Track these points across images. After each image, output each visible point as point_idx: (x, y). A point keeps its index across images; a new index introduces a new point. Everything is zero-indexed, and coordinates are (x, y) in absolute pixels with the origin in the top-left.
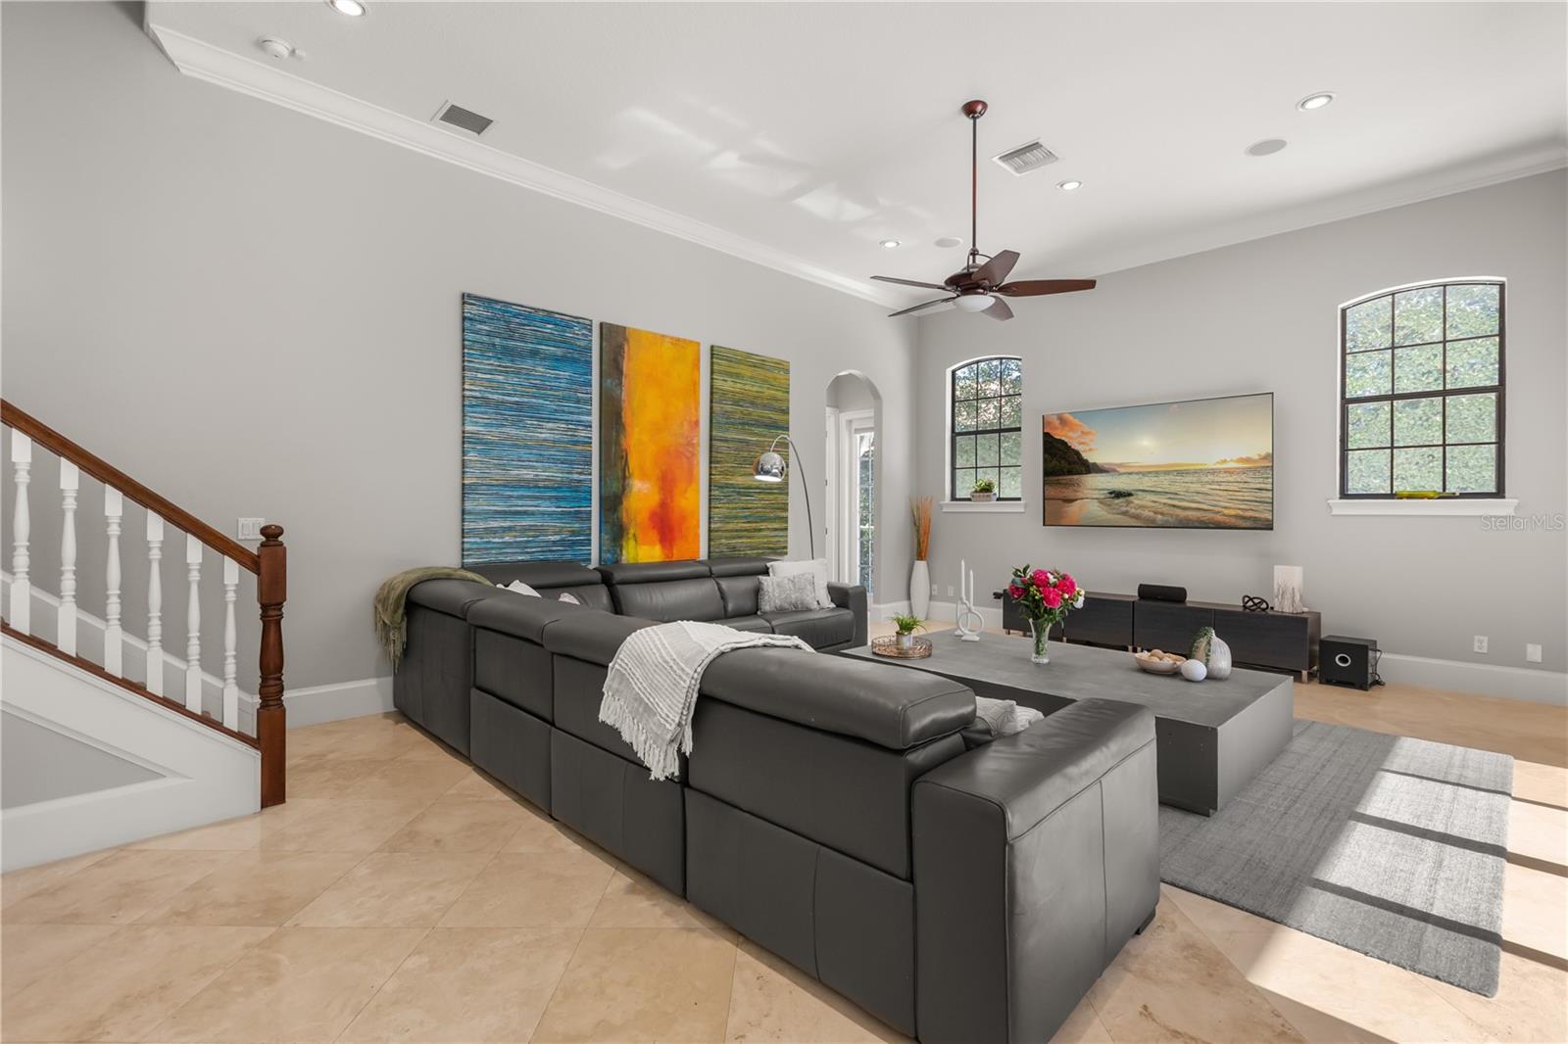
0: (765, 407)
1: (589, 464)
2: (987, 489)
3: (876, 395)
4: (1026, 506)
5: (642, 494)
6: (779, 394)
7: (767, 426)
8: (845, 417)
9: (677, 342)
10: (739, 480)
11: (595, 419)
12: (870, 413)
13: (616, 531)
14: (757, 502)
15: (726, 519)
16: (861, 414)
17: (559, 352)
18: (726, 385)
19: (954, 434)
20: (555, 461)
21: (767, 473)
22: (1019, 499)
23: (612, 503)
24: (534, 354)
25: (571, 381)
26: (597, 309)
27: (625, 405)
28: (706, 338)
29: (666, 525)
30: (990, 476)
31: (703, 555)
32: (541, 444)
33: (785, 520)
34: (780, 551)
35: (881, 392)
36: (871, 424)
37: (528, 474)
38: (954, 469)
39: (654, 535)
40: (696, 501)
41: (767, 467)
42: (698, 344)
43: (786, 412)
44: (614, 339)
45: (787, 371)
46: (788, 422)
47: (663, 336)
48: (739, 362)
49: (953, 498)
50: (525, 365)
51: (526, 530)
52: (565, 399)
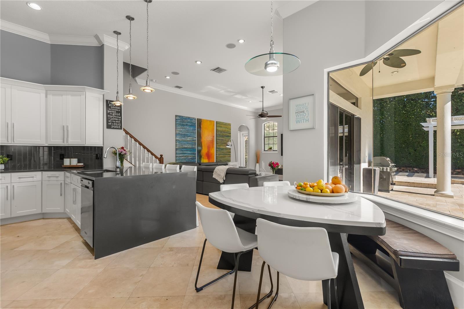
0: (226, 133)
1: (196, 144)
2: (271, 148)
3: (248, 129)
4: (278, 152)
5: (204, 151)
6: (229, 130)
7: (227, 136)
8: (242, 133)
9: (210, 121)
10: (222, 147)
11: (196, 136)
12: (247, 132)
13: (200, 157)
14: (225, 151)
15: (219, 154)
16: (245, 133)
17: (191, 124)
18: (219, 129)
19: (264, 137)
20: (190, 144)
21: (229, 146)
22: (277, 151)
23: (199, 152)
24: (187, 125)
25: (193, 129)
26: (197, 117)
27: (201, 133)
28: (215, 119)
29: (209, 156)
30: (271, 146)
31: (215, 161)
32: (188, 141)
33: (230, 155)
34: (229, 161)
35: (249, 129)
36: (247, 135)
37: (186, 146)
38: (264, 144)
39: (206, 157)
40: (214, 151)
41: (229, 145)
42: (214, 121)
43: (230, 133)
44: (200, 121)
45: (230, 125)
46: (231, 135)
47: (208, 120)
48: (222, 124)
49: (264, 150)
50: (185, 127)
51: (185, 156)
52: (192, 133)
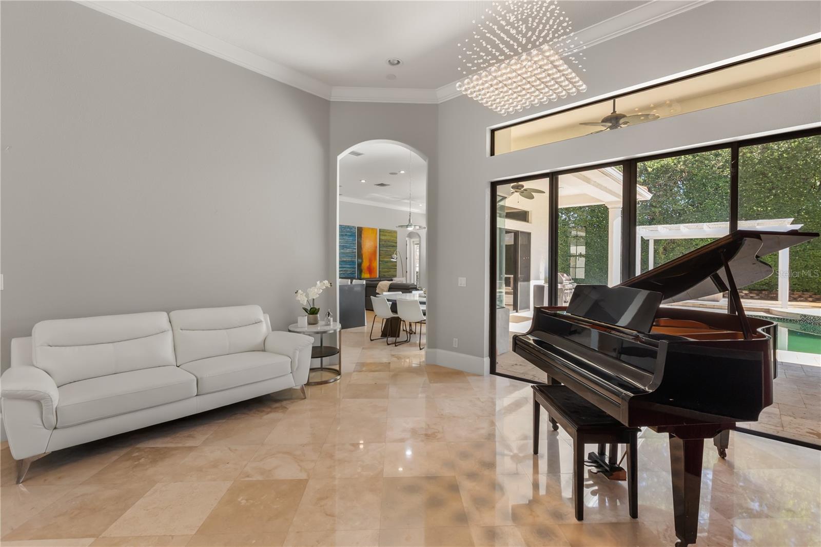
0: (391, 242)
1: (355, 257)
3: (419, 236)
5: (365, 264)
6: (395, 239)
7: (392, 247)
9: (373, 229)
10: (386, 260)
11: (356, 247)
12: (418, 240)
13: (360, 271)
14: (389, 264)
15: (383, 268)
16: (416, 240)
17: (350, 234)
18: (383, 238)
20: (350, 256)
21: (394, 259)
23: (360, 265)
24: (346, 235)
25: (353, 240)
26: (357, 225)
27: (362, 244)
28: (378, 227)
29: (370, 270)
31: (378, 277)
32: (347, 253)
33: (396, 269)
34: (395, 276)
36: (419, 243)
37: (345, 259)
39: (368, 272)
40: (376, 264)
41: (394, 257)
42: (376, 229)
43: (396, 243)
44: (360, 230)
45: (397, 233)
46: (396, 245)
47: (370, 228)
48: (386, 232)
50: (344, 237)
51: (345, 270)
52: (351, 244)
